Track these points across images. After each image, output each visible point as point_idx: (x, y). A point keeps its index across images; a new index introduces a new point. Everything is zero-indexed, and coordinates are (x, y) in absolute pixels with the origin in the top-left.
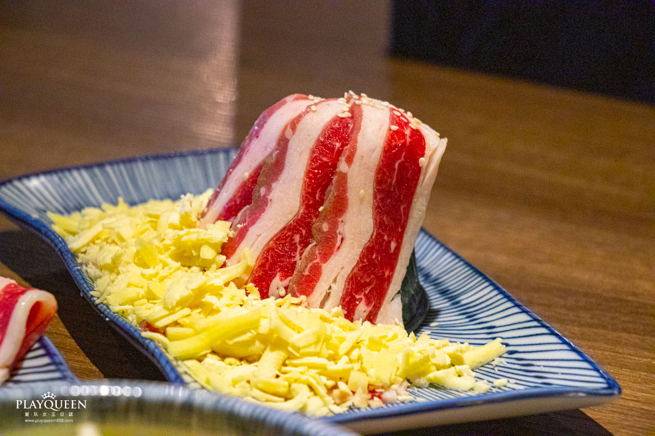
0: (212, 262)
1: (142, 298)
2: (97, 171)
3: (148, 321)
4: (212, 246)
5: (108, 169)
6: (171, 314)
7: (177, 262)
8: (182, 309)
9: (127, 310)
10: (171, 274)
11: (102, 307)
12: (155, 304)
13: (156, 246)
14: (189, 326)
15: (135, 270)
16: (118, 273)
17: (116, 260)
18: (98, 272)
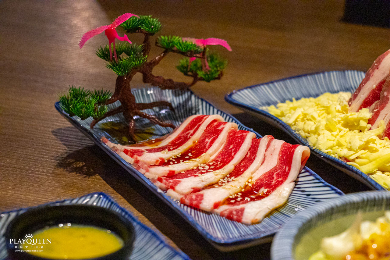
0: (365, 128)
1: (336, 146)
2: (271, 85)
3: (345, 157)
4: (365, 120)
5: (276, 84)
6: (356, 153)
7: (346, 128)
8: (360, 150)
9: (330, 152)
10: (345, 134)
11: (317, 151)
12: (342, 148)
13: (335, 121)
14: (366, 158)
15: (327, 133)
16: (319, 135)
17: (317, 129)
18: (307, 135)
